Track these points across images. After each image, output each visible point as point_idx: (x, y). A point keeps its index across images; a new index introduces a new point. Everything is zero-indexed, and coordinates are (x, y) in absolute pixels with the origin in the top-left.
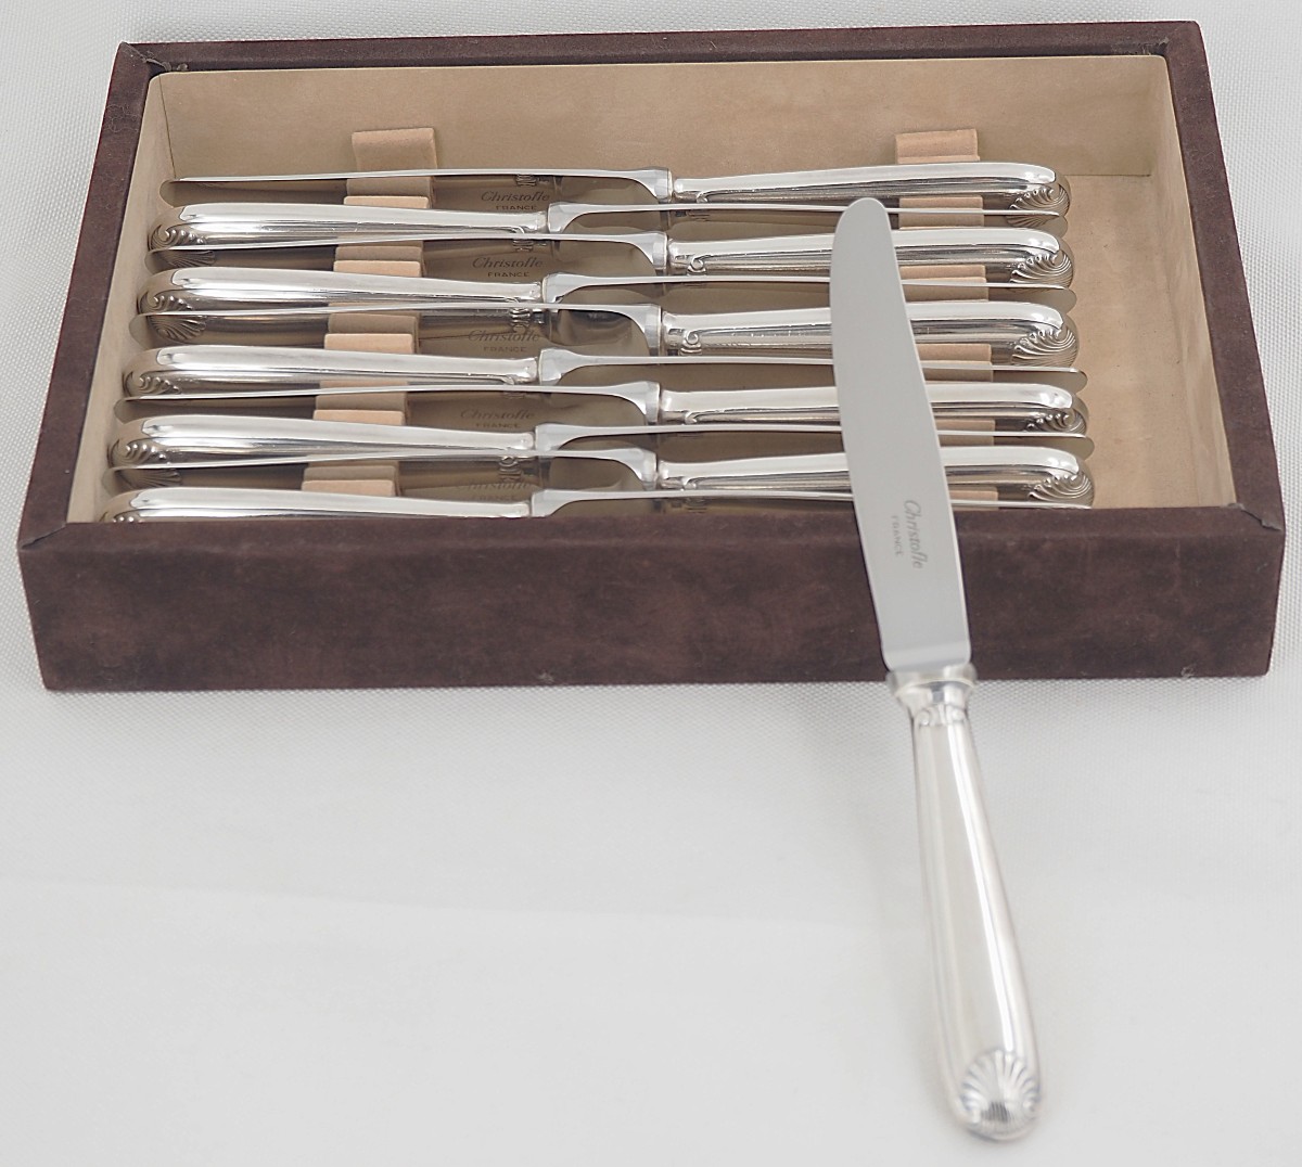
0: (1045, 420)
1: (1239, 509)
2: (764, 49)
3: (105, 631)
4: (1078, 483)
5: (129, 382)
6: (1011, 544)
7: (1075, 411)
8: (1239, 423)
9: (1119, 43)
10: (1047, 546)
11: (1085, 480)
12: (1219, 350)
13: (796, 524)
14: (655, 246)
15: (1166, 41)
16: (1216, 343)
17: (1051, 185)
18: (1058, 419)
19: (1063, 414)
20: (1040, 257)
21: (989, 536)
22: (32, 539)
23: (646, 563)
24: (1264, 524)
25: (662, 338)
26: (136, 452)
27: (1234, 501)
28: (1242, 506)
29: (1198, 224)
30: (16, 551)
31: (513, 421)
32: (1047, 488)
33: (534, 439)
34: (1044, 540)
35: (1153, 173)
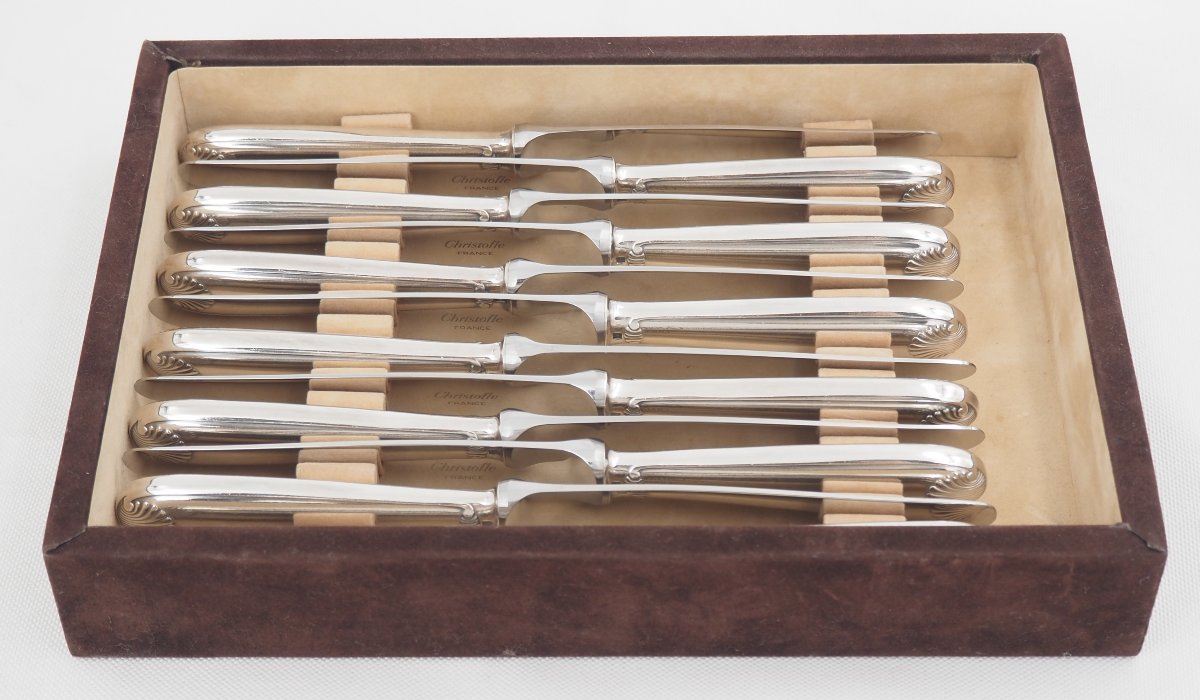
0: (942, 411)
1: (1125, 530)
2: (695, 55)
3: (122, 614)
4: (974, 477)
5: (148, 357)
6: (924, 560)
7: (969, 405)
8: (1120, 439)
9: (998, 53)
10: (956, 562)
11: (980, 477)
12: (1100, 363)
13: (733, 538)
14: (601, 234)
15: (1038, 52)
16: (1097, 356)
17: (939, 177)
18: (952, 412)
19: (958, 407)
20: (932, 250)
21: (905, 554)
22: (56, 545)
23: (600, 571)
24: (1149, 545)
25: (609, 321)
26: (152, 432)
27: (1120, 520)
28: (1128, 526)
29: (1074, 234)
30: (42, 556)
31: (480, 400)
32: (947, 483)
33: (499, 424)
34: (955, 558)
35: (1020, 157)
